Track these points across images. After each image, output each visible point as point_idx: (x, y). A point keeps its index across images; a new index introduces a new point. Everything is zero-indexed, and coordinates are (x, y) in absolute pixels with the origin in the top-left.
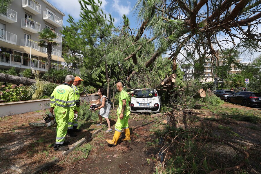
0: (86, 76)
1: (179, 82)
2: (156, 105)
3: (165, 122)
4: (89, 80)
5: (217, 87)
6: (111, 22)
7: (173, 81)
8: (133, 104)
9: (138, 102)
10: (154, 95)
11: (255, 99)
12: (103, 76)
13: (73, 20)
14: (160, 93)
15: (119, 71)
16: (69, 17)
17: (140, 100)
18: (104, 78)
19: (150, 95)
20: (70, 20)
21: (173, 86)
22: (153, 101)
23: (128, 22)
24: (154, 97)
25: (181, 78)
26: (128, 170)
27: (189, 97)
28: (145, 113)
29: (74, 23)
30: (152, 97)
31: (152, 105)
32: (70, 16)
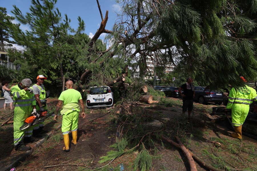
0: (29, 72)
1: (127, 80)
2: (110, 100)
3: (118, 112)
4: (33, 77)
5: (156, 84)
6: (67, 23)
7: (124, 79)
8: (89, 100)
9: (94, 99)
10: (108, 92)
11: (177, 92)
12: (52, 73)
13: (19, 12)
14: (113, 90)
15: (71, 68)
16: (14, 9)
17: (96, 96)
18: (54, 76)
19: (105, 91)
20: (15, 12)
21: (124, 84)
22: (107, 96)
23: (83, 24)
24: (108, 94)
25: (129, 77)
26: (96, 146)
27: (135, 92)
28: (100, 108)
29: (21, 16)
30: (106, 93)
31: (106, 100)
32: (15, 7)
